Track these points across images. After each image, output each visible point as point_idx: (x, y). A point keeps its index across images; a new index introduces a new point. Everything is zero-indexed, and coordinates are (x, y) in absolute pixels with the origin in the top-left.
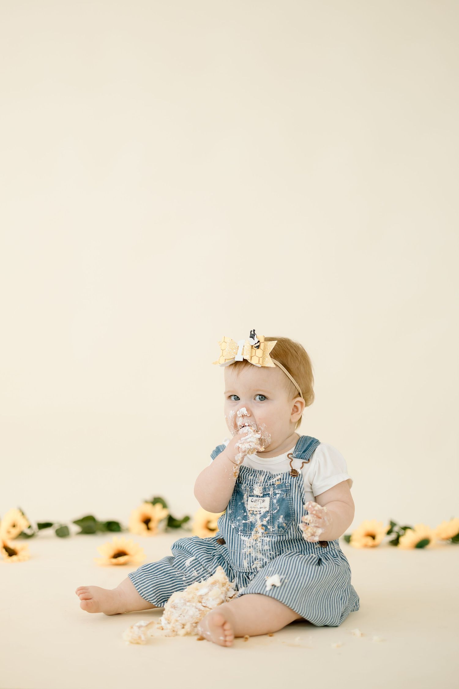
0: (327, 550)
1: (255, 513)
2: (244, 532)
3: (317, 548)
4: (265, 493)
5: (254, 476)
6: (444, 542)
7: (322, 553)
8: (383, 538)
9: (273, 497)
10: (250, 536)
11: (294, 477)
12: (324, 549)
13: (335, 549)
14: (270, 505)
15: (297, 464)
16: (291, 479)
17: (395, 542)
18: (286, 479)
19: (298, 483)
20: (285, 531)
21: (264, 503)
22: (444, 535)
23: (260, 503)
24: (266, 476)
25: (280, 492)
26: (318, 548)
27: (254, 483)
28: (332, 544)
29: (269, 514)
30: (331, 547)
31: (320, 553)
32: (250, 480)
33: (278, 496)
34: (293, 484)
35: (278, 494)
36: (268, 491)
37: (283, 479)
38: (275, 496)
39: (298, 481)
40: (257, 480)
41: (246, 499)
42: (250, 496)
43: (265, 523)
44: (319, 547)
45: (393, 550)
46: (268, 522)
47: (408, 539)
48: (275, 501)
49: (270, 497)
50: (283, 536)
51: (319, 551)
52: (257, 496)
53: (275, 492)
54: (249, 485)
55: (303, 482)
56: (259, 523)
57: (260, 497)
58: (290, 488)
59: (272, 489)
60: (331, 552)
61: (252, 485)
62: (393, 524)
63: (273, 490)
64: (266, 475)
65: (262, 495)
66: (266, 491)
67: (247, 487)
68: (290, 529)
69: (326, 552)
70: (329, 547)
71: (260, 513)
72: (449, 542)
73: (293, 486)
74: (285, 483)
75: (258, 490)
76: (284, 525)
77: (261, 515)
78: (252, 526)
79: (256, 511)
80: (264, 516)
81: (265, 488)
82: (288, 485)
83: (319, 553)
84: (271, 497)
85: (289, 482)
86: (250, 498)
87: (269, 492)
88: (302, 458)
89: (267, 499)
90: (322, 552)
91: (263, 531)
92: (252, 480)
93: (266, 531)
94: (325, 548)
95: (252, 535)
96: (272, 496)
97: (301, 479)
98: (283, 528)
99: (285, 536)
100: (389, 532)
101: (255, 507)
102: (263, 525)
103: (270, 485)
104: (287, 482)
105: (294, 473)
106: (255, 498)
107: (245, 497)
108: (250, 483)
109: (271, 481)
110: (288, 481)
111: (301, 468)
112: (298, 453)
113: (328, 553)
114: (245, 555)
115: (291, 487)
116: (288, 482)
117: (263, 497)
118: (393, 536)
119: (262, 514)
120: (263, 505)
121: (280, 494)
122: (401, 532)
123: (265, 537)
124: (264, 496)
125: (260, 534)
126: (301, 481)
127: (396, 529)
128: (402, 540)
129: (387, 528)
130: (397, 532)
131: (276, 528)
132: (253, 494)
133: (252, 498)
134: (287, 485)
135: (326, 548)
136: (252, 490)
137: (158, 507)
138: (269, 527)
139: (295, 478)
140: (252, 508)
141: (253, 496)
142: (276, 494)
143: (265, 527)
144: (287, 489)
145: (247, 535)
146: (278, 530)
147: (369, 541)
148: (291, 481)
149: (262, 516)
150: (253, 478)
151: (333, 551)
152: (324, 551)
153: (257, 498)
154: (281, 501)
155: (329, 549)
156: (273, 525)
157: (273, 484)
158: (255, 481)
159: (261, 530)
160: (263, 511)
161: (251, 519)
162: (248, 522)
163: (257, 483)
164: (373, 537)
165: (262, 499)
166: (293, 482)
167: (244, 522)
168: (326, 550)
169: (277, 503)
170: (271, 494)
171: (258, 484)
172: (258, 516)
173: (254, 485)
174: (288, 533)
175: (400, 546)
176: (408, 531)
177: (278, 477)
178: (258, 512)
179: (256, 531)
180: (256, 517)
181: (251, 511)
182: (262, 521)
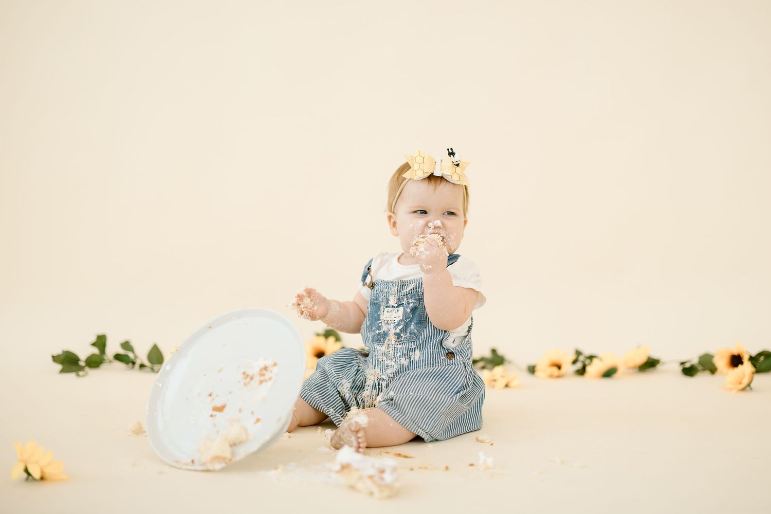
1: (389, 322)
2: (378, 341)
3: (443, 359)
4: (400, 303)
5: (388, 289)
6: (632, 371)
9: (407, 306)
10: (383, 344)
14: (403, 313)
18: (419, 288)
20: (416, 337)
21: (398, 313)
22: (632, 364)
23: (394, 313)
25: (413, 301)
27: (390, 294)
29: (403, 323)
32: (387, 292)
33: (411, 305)
35: (411, 303)
36: (402, 301)
41: (383, 310)
42: (386, 307)
43: (398, 331)
44: (445, 359)
46: (401, 330)
47: (594, 369)
48: (408, 310)
50: (414, 342)
51: (445, 362)
52: (392, 307)
56: (393, 331)
57: (394, 307)
58: (422, 297)
59: (406, 299)
61: (388, 297)
65: (396, 305)
66: (400, 301)
67: (383, 298)
68: (421, 335)
70: (455, 359)
71: (394, 323)
72: (636, 370)
75: (393, 301)
76: (416, 331)
79: (391, 321)
80: (398, 325)
81: (399, 299)
82: (421, 294)
84: (405, 307)
86: (386, 309)
89: (401, 309)
90: (447, 363)
91: (395, 339)
93: (398, 339)
95: (385, 343)
98: (415, 335)
99: (417, 342)
101: (390, 317)
102: (396, 334)
103: (404, 295)
104: (420, 291)
106: (390, 309)
107: (382, 307)
108: (386, 295)
109: (405, 291)
114: (378, 362)
117: (397, 307)
119: (396, 323)
120: (397, 315)
121: (413, 303)
123: (397, 345)
124: (399, 306)
125: (393, 342)
128: (588, 369)
131: (408, 334)
132: (388, 305)
134: (419, 294)
135: (452, 359)
136: (388, 301)
137: (331, 339)
138: (402, 335)
140: (387, 318)
141: (389, 307)
142: (409, 303)
143: (398, 336)
144: (419, 298)
145: (380, 343)
146: (410, 337)
149: (397, 325)
151: (458, 362)
152: (450, 361)
153: (392, 309)
154: (414, 310)
155: (455, 361)
156: (406, 332)
157: (407, 295)
159: (393, 339)
160: (397, 320)
161: (385, 328)
162: (380, 331)
165: (397, 309)
167: (377, 332)
169: (410, 312)
170: (404, 304)
171: (393, 296)
172: (393, 325)
174: (419, 339)
175: (587, 375)
176: (594, 360)
177: (411, 286)
178: (393, 322)
179: (389, 340)
180: (390, 327)
181: (386, 321)
182: (395, 330)
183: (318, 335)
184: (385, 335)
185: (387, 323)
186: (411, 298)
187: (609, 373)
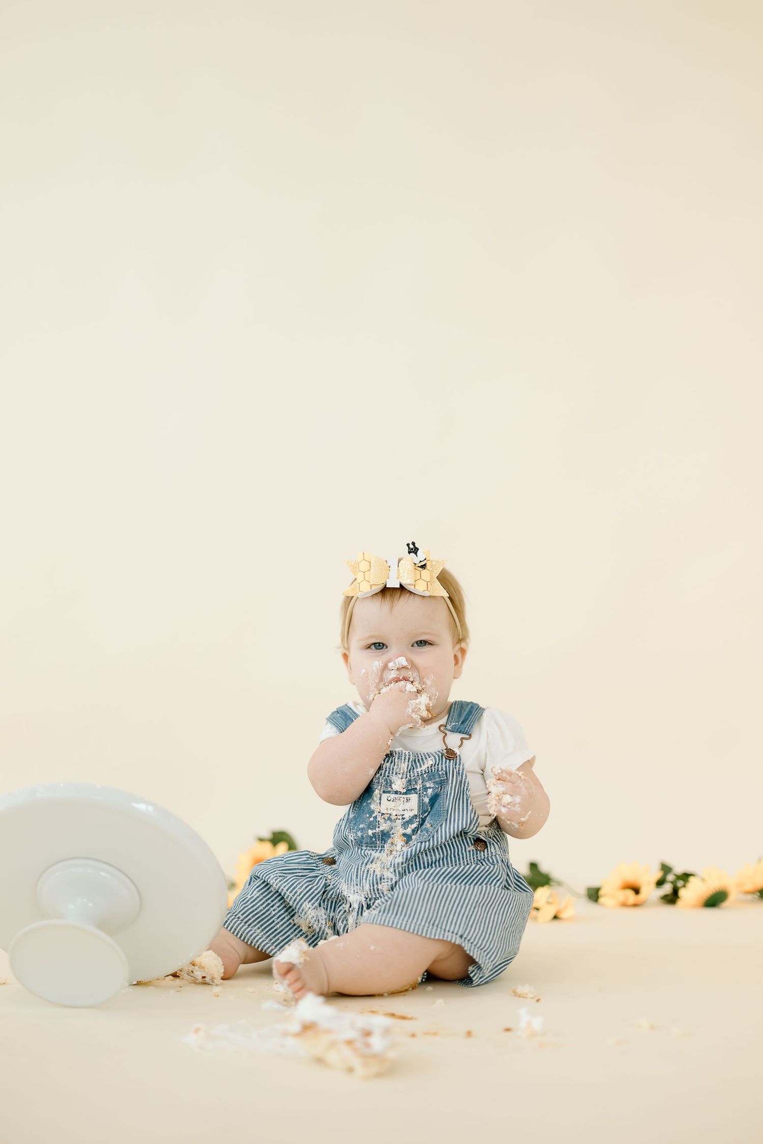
0: (484, 855)
1: (393, 817)
2: (372, 845)
3: (469, 851)
4: (411, 788)
5: (392, 762)
7: (477, 860)
8: (650, 892)
9: (423, 793)
10: (381, 850)
11: (450, 760)
12: (480, 853)
13: (497, 856)
14: (418, 805)
15: (453, 740)
16: (446, 763)
17: (672, 898)
18: (438, 765)
19: (456, 768)
21: (409, 803)
23: (402, 803)
24: (408, 761)
25: (432, 785)
26: (471, 851)
27: (392, 773)
28: (492, 847)
29: (418, 820)
30: (491, 851)
31: (474, 858)
32: (386, 768)
33: (430, 791)
34: (449, 771)
35: (430, 788)
36: (414, 784)
37: (436, 765)
38: (424, 791)
39: (456, 765)
40: (397, 769)
41: (379, 796)
42: (384, 792)
43: (408, 831)
44: (473, 850)
45: (669, 910)
46: (413, 830)
47: (691, 893)
48: (427, 800)
49: (418, 793)
51: (473, 856)
52: (396, 792)
53: (425, 785)
54: (383, 775)
55: (463, 766)
56: (399, 831)
57: (400, 794)
58: (445, 778)
59: (420, 782)
60: (490, 859)
61: (388, 776)
62: (666, 869)
63: (422, 782)
64: (409, 758)
65: (405, 791)
66: (411, 784)
67: (381, 778)
68: (437, 831)
69: (483, 858)
70: (488, 851)
71: (403, 819)
73: (449, 773)
74: (438, 770)
75: (399, 784)
77: (404, 820)
79: (396, 815)
80: (410, 821)
81: (410, 781)
82: (443, 774)
83: (472, 859)
84: (420, 794)
85: (444, 769)
86: (385, 796)
87: (416, 787)
88: (460, 732)
89: (414, 797)
90: (477, 857)
91: (402, 843)
92: (388, 769)
93: (407, 843)
94: (482, 852)
95: (386, 848)
96: (421, 792)
97: (460, 762)
98: (427, 831)
100: (660, 883)
101: (394, 808)
102: (404, 835)
103: (418, 776)
104: (440, 769)
105: (450, 755)
106: (393, 796)
107: (377, 792)
108: (385, 773)
109: (419, 770)
110: (442, 767)
111: (460, 746)
112: (454, 724)
113: (486, 859)
115: (447, 777)
116: (442, 769)
117: (406, 793)
118: (667, 889)
119: (407, 819)
120: (407, 806)
121: (433, 788)
122: (680, 883)
124: (408, 792)
125: (399, 847)
126: (460, 765)
127: (670, 877)
128: (682, 893)
129: (658, 875)
130: (672, 882)
132: (390, 789)
133: (388, 795)
134: (440, 773)
135: (484, 852)
136: (389, 783)
138: (415, 837)
139: (452, 761)
140: (389, 809)
141: (389, 792)
142: (426, 789)
143: (407, 837)
144: (441, 780)
145: (377, 849)
147: (630, 896)
148: (446, 767)
149: (407, 822)
150: (390, 765)
151: (494, 857)
152: (481, 856)
153: (397, 796)
154: (435, 799)
155: (488, 854)
157: (422, 774)
158: (393, 769)
159: (399, 841)
160: (408, 815)
161: (384, 826)
162: (377, 831)
163: (396, 774)
164: (637, 891)
165: (404, 796)
166: (449, 767)
168: (482, 856)
169: (429, 803)
170: (418, 788)
171: (400, 776)
172: (399, 822)
173: (391, 776)
174: (433, 837)
175: (680, 903)
176: (691, 879)
177: (430, 762)
178: (400, 817)
179: (392, 844)
180: (394, 824)
181: (386, 816)
182: (405, 829)
183: (261, 840)
184: (385, 836)
185: (389, 819)
186: (430, 779)
187: (715, 901)
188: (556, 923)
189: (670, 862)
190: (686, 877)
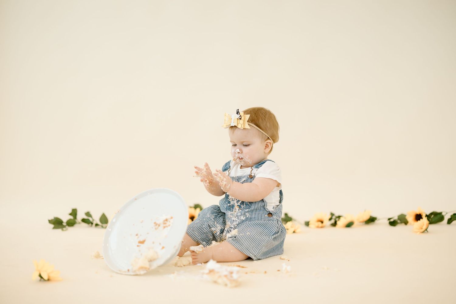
1: (233, 199)
6: (361, 224)
7: (268, 220)
8: (327, 223)
16: (250, 180)
17: (335, 225)
22: (361, 220)
26: (266, 217)
37: (246, 180)
43: (239, 204)
45: (334, 229)
46: (241, 203)
47: (341, 223)
50: (248, 209)
56: (236, 204)
62: (332, 215)
68: (252, 205)
70: (272, 217)
72: (364, 223)
78: (233, 206)
88: (256, 168)
91: (238, 208)
93: (240, 208)
94: (270, 218)
95: (233, 211)
98: (248, 206)
100: (330, 219)
102: (238, 206)
105: (251, 177)
109: (240, 182)
112: (255, 165)
114: (229, 218)
118: (333, 221)
122: (337, 219)
125: (237, 210)
127: (334, 217)
128: (338, 223)
129: (329, 217)
130: (334, 219)
138: (242, 206)
145: (231, 211)
147: (320, 224)
149: (238, 201)
156: (244, 204)
159: (237, 208)
161: (232, 203)
162: (230, 204)
164: (322, 222)
175: (337, 226)
176: (341, 218)
177: (243, 179)
179: (235, 209)
182: (238, 203)
185: (233, 200)
187: (349, 225)
188: (294, 234)
189: (334, 212)
190: (339, 217)
